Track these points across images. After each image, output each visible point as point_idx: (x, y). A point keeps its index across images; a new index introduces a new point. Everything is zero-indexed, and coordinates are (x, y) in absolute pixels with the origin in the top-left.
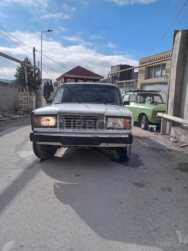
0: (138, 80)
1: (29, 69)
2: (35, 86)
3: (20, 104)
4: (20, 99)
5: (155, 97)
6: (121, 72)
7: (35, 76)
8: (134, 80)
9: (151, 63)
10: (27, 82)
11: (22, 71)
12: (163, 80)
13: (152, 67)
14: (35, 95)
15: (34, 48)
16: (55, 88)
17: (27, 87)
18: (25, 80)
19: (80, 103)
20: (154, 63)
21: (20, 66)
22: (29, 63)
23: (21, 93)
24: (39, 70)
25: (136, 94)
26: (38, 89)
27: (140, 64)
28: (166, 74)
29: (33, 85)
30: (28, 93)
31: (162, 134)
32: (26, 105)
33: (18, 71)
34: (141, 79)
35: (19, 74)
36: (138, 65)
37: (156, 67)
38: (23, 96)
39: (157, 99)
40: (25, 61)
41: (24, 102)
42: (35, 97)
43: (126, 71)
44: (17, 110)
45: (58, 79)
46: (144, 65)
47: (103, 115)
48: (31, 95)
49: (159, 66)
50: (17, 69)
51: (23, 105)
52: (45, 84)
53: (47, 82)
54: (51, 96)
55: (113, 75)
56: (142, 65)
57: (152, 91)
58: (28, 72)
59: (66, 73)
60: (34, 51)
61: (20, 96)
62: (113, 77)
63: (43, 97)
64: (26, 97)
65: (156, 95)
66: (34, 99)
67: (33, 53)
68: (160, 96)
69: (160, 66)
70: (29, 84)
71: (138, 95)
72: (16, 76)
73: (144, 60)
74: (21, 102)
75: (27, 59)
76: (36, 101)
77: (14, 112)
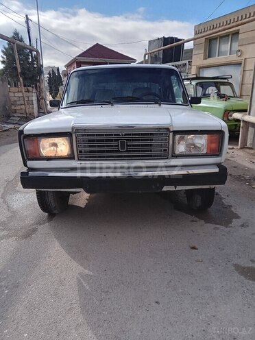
0: (193, 60)
1: (21, 49)
2: (33, 76)
3: (13, 107)
4: (12, 99)
5: (222, 88)
6: (164, 50)
7: (33, 61)
8: (186, 62)
9: (214, 31)
10: (19, 70)
11: (10, 54)
12: (234, 58)
13: (215, 38)
14: (34, 90)
15: (27, 16)
16: (65, 79)
17: (21, 79)
18: (16, 68)
19: (112, 105)
20: (219, 31)
21: (7, 46)
22: (21, 40)
23: (13, 89)
24: (37, 52)
25: (194, 83)
26: (39, 81)
27: (196, 34)
28: (240, 48)
29: (30, 76)
30: (24, 89)
31: (241, 148)
32: (23, 107)
33: (5, 54)
34: (198, 60)
35: (7, 59)
36: (192, 37)
37: (221, 37)
38: (16, 94)
39: (225, 90)
40: (14, 37)
41: (19, 103)
42: (34, 95)
43: (172, 48)
44: (8, 117)
45: (68, 66)
46: (203, 34)
47: (168, 129)
48: (28, 91)
49: (227, 36)
50: (3, 51)
51: (18, 107)
52: (49, 74)
53: (53, 71)
54: (60, 92)
55: (153, 55)
56: (199, 36)
57: (218, 78)
58: (20, 54)
59: (79, 56)
60: (27, 22)
61: (11, 94)
62: (151, 57)
63: (48, 93)
64: (20, 94)
65: (224, 84)
66: (34, 98)
67: (26, 25)
68: (230, 84)
69: (229, 35)
70: (23, 74)
71: (197, 84)
72: (3, 62)
73: (202, 27)
74: (14, 103)
75: (16, 34)
76: (38, 101)
77: (5, 119)
